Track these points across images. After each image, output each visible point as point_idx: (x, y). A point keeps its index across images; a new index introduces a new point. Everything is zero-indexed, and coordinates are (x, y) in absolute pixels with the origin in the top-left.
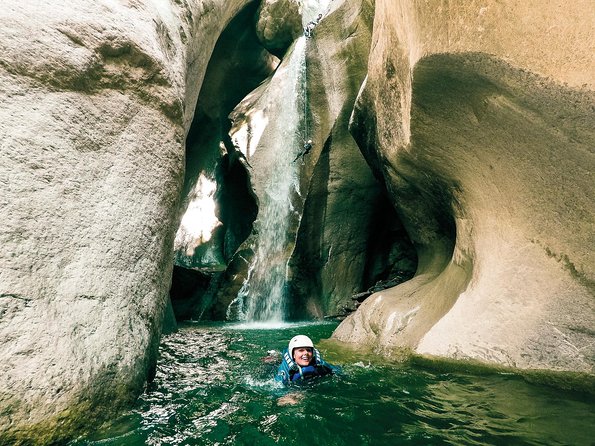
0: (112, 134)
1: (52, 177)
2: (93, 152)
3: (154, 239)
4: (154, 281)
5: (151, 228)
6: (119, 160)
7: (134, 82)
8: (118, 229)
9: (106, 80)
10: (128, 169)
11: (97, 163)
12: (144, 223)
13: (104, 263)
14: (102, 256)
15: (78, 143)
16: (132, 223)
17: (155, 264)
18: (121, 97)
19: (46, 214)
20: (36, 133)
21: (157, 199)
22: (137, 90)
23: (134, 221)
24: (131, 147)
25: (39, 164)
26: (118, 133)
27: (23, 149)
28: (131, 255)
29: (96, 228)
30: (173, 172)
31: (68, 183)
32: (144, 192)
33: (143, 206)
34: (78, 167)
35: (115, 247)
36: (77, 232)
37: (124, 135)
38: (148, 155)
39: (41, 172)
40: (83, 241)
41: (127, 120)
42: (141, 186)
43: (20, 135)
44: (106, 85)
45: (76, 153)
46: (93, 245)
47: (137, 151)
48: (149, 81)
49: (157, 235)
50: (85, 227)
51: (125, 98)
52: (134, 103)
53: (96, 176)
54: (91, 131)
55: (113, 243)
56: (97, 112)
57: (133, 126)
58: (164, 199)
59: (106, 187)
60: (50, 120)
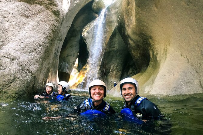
0: (33, 15)
1: (9, 21)
2: (25, 18)
3: (40, 48)
4: (37, 62)
5: (39, 44)
6: (34, 22)
7: (45, 3)
8: (26, 40)
9: (36, 2)
10: (36, 25)
11: (25, 21)
12: (37, 41)
13: (16, 49)
14: (16, 47)
15: (21, 14)
16: (32, 40)
17: (39, 56)
18: (40, 6)
19: (2, 30)
20: (10, 10)
21: (44, 36)
22: (46, 5)
23: (33, 40)
24: (39, 19)
25: (7, 17)
26: (36, 15)
27: (4, 12)
28: (29, 50)
29: (17, 38)
30: (52, 30)
31: (13, 23)
32: (39, 32)
33: (38, 37)
34: (18, 20)
35: (23, 45)
36: (10, 37)
37: (38, 16)
38: (45, 23)
39: (7, 19)
40: (12, 40)
41: (40, 12)
42: (39, 31)
43: (5, 10)
44: (36, 3)
45: (20, 17)
46: (14, 43)
47: (41, 21)
48: (50, 4)
49: (42, 47)
50: (14, 37)
51: (41, 7)
52: (43, 9)
53: (24, 24)
54: (27, 13)
55: (22, 44)
56: (30, 9)
57: (41, 14)
58: (47, 37)
59: (26, 28)
60: (15, 7)
